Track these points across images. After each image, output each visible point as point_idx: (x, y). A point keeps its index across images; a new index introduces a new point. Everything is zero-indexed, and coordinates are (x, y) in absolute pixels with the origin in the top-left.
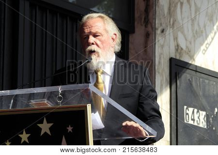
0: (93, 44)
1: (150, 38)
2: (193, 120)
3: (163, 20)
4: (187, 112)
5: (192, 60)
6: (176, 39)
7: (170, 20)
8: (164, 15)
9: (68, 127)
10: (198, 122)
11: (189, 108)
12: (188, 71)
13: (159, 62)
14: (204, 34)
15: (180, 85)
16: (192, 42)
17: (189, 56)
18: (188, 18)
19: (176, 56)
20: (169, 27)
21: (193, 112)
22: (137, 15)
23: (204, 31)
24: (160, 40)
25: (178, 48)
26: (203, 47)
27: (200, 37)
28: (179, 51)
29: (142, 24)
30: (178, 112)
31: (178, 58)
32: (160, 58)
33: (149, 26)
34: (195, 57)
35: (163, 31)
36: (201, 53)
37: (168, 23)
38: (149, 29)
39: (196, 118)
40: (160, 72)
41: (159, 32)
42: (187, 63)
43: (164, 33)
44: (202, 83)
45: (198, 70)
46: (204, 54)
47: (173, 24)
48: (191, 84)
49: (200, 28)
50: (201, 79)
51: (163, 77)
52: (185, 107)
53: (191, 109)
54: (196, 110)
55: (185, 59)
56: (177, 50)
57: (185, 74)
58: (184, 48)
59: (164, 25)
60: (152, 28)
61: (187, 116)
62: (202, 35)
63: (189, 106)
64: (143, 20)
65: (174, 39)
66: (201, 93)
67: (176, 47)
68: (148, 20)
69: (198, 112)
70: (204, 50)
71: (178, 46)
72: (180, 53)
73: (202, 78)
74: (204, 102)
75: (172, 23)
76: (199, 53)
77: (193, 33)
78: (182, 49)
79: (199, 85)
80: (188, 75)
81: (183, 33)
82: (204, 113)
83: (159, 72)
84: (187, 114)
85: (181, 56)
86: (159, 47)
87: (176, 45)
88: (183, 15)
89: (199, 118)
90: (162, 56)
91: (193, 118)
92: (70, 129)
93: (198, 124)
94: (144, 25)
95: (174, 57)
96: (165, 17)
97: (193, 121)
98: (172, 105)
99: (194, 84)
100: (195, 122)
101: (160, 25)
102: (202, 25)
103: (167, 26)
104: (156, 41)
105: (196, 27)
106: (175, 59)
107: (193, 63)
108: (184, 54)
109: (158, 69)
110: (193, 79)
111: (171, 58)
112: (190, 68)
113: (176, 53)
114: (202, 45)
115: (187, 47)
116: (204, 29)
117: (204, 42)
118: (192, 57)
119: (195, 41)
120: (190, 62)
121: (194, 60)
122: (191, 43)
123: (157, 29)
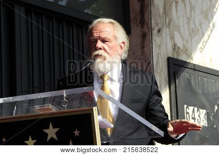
0: (100, 49)
1: (147, 38)
2: (194, 118)
3: (158, 20)
4: (188, 111)
5: (190, 59)
6: (172, 38)
7: (166, 19)
8: (160, 15)
9: (75, 131)
10: (199, 121)
11: (189, 107)
12: (187, 70)
13: (157, 63)
14: (200, 32)
15: (179, 84)
16: (189, 40)
17: (187, 54)
18: (183, 16)
19: (173, 55)
20: (165, 27)
21: (193, 111)
22: (132, 16)
23: (200, 29)
24: (156, 40)
25: (175, 48)
26: (200, 45)
27: (196, 35)
28: (176, 50)
29: (138, 25)
30: (179, 111)
31: (175, 57)
32: (158, 58)
33: (145, 26)
34: (192, 56)
35: (159, 31)
36: (198, 50)
37: (164, 22)
38: (146, 29)
39: (197, 117)
40: (159, 71)
41: (155, 32)
42: (185, 62)
43: (161, 32)
44: (201, 81)
45: (196, 69)
46: (201, 52)
47: (169, 23)
48: (190, 83)
49: (196, 26)
50: (199, 77)
51: (162, 77)
52: (185, 106)
53: (191, 108)
54: (196, 109)
55: (183, 58)
56: (174, 49)
57: (184, 73)
58: (181, 47)
59: (160, 25)
60: (149, 28)
61: (188, 115)
62: (199, 34)
63: (189, 105)
64: (139, 20)
65: (171, 39)
66: (200, 92)
67: (173, 47)
68: (144, 21)
69: (198, 110)
70: (201, 48)
71: (175, 45)
72: (177, 53)
73: (201, 76)
74: (204, 100)
75: (167, 22)
76: (196, 51)
77: (190, 32)
78: (179, 48)
79: (198, 83)
80: (186, 74)
81: (179, 32)
82: (204, 111)
83: (157, 73)
84: (188, 113)
85: (178, 56)
86: (156, 47)
87: (173, 44)
88: (178, 14)
89: (199, 117)
90: (160, 56)
91: (193, 117)
92: (77, 133)
93: (199, 122)
94: (140, 25)
95: (172, 57)
96: (161, 17)
97: (193, 120)
98: (173, 104)
99: (193, 82)
100: (196, 121)
101: (156, 25)
102: (197, 23)
103: (163, 26)
104: (153, 41)
105: (192, 25)
106: (173, 59)
107: (191, 62)
108: (182, 53)
109: (156, 69)
110: (192, 78)
111: (169, 57)
112: (188, 67)
113: (173, 52)
114: (199, 43)
115: (184, 46)
116: (200, 27)
117: (200, 41)
118: (190, 56)
119: (191, 39)
120: (188, 61)
121: (192, 58)
122: (187, 42)
123: (154, 29)
